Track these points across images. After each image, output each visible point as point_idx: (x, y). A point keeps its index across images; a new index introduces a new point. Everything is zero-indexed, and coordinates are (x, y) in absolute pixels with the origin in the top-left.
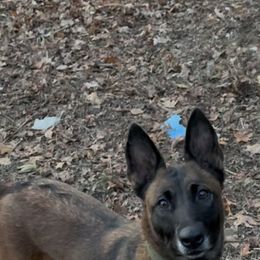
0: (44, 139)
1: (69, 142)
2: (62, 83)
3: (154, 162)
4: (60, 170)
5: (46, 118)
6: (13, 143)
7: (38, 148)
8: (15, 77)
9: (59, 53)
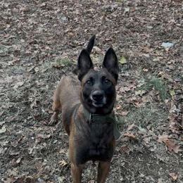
0: (165, 51)
1: (175, 55)
2: (178, 31)
3: (89, 66)
4: (169, 64)
5: (168, 43)
6: (152, 49)
7: (161, 54)
8: (159, 24)
9: (178, 19)
